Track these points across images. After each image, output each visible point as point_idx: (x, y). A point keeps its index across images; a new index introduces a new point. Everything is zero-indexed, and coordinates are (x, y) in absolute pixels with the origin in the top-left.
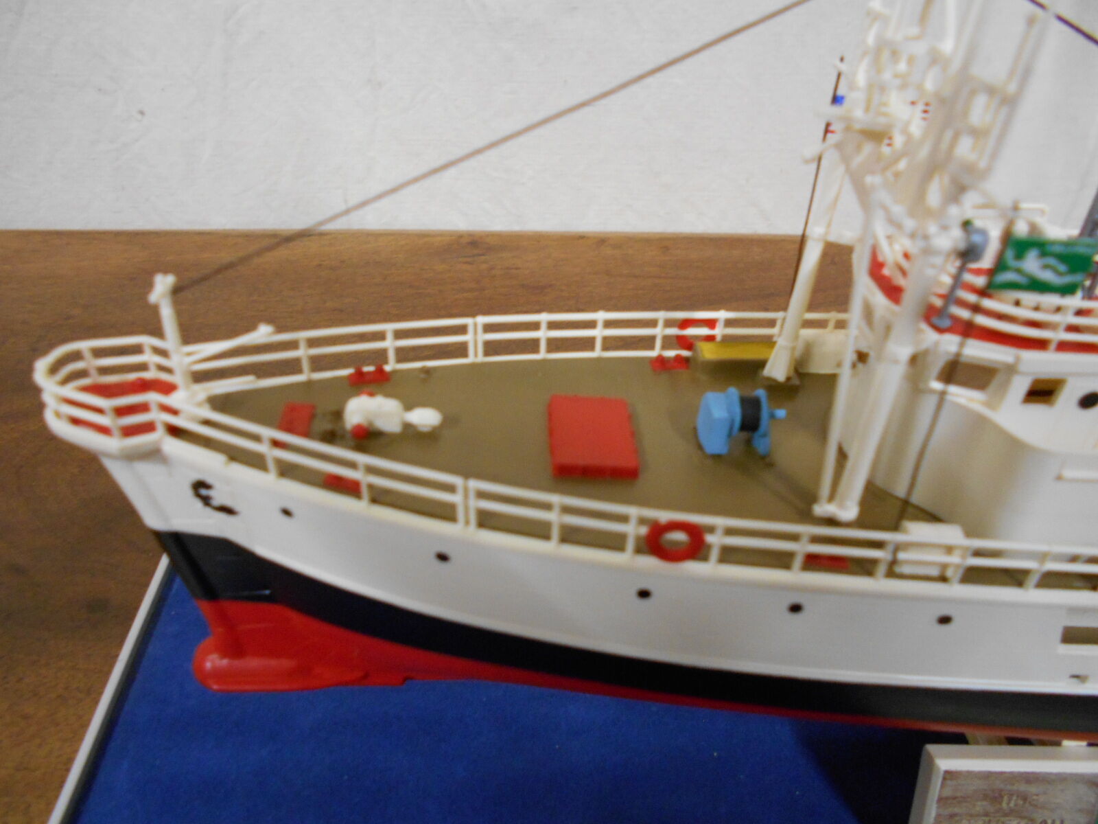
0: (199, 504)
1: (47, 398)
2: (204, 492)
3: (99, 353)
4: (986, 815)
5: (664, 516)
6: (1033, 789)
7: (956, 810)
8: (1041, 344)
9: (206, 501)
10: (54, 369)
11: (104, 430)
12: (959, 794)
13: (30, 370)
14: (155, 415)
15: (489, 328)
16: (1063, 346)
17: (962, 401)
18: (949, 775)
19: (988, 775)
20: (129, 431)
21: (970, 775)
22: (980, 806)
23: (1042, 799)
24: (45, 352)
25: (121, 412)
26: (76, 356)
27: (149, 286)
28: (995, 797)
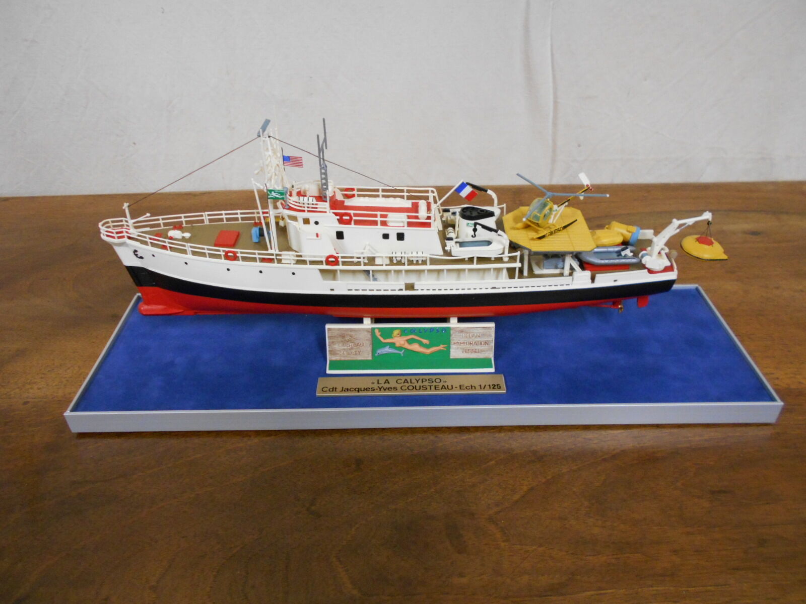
0: (135, 256)
1: (102, 231)
2: (136, 253)
3: (113, 222)
4: (342, 342)
5: (227, 249)
6: (352, 333)
7: (334, 340)
8: (304, 211)
9: (136, 255)
10: (103, 225)
11: (113, 237)
12: (333, 335)
13: (98, 225)
14: (125, 234)
15: (209, 215)
16: (309, 211)
17: (295, 224)
18: (329, 329)
19: (339, 329)
20: (119, 238)
21: (334, 329)
22: (340, 339)
23: (355, 336)
24: (101, 221)
25: (117, 233)
26: (107, 223)
27: (123, 205)
28: (343, 336)
